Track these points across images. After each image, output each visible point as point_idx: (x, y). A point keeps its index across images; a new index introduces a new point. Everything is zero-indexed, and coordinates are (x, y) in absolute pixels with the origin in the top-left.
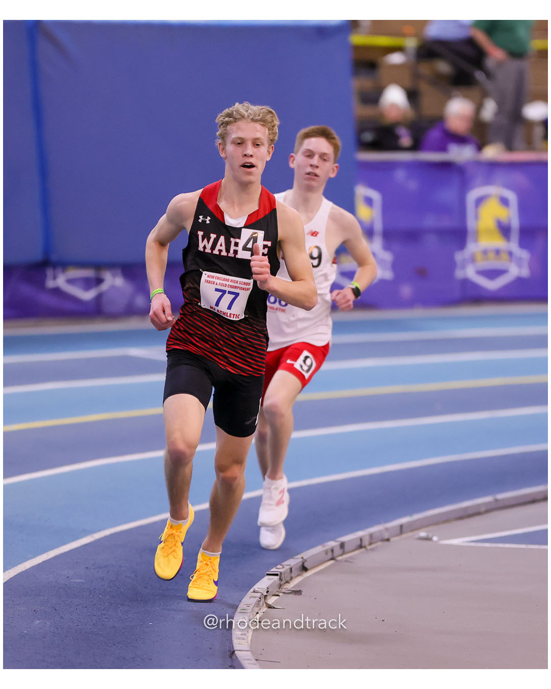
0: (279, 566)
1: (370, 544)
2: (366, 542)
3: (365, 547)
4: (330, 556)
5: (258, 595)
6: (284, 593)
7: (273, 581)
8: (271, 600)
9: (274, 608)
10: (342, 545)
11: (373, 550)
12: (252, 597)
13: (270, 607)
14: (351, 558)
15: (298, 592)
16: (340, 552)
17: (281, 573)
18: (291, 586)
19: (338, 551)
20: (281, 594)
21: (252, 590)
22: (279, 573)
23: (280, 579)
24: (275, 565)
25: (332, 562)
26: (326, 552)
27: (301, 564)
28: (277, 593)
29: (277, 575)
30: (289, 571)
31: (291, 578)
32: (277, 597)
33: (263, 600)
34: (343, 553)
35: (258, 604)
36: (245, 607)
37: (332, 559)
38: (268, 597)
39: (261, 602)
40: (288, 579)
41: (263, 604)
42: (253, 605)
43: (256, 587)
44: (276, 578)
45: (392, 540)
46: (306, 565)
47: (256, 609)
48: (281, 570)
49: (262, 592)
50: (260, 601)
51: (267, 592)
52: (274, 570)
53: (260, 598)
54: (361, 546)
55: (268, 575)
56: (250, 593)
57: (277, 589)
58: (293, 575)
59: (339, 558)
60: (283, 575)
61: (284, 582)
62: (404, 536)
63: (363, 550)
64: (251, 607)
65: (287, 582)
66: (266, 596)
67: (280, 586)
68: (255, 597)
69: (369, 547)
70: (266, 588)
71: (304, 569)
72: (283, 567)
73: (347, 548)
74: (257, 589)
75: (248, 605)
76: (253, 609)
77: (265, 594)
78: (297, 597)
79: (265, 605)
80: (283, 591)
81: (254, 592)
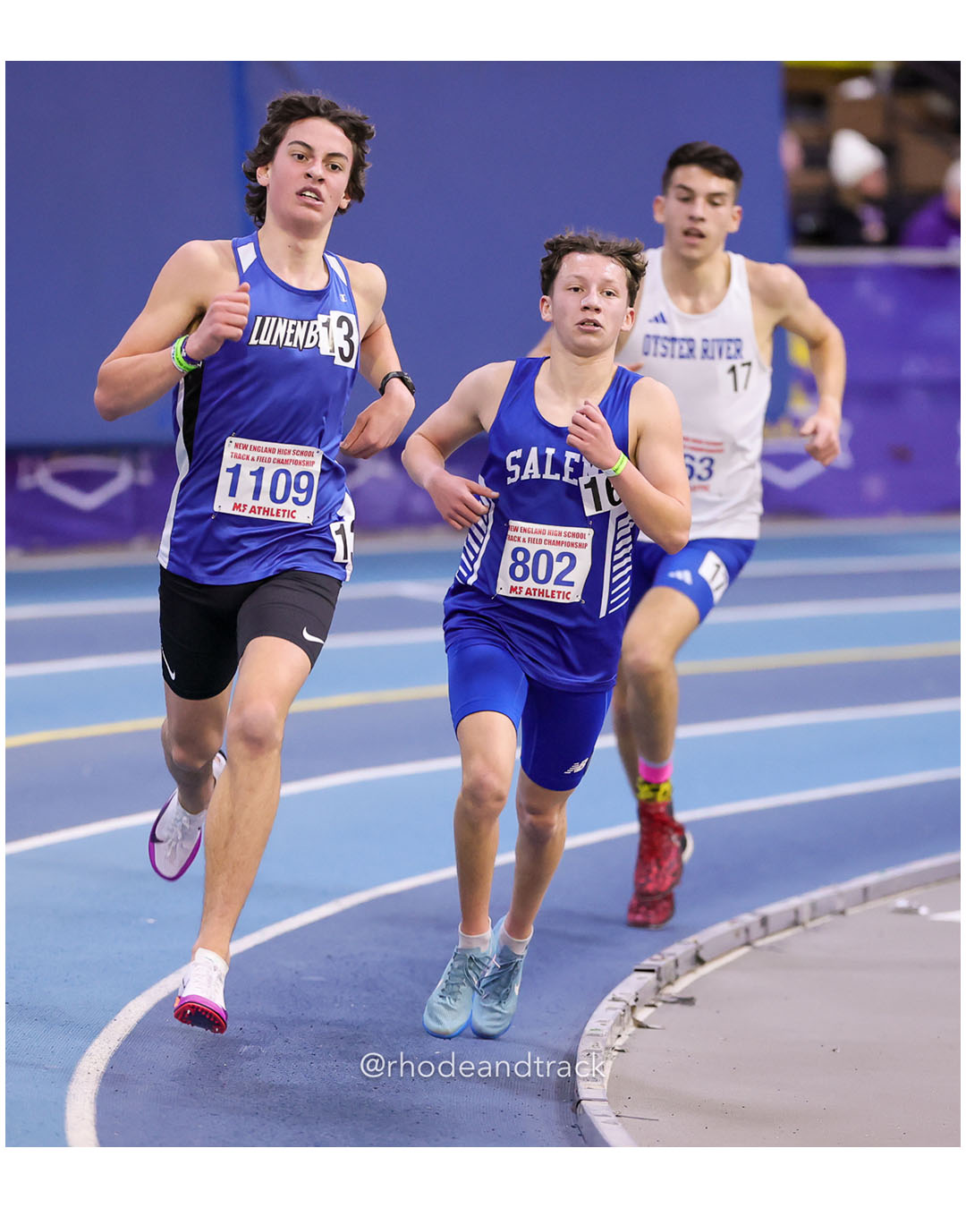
0: (656, 957)
1: (812, 919)
2: (805, 916)
3: (803, 924)
4: (743, 938)
5: (620, 1005)
6: (664, 1002)
7: (646, 981)
8: (643, 1014)
9: (648, 1027)
10: (764, 921)
11: (816, 929)
12: (609, 1008)
13: (640, 1025)
14: (780, 942)
15: (687, 1001)
16: (761, 931)
17: (660, 968)
18: (676, 989)
19: (756, 931)
20: (659, 1004)
21: (610, 996)
22: (656, 969)
23: (659, 979)
24: (649, 954)
25: (745, 950)
26: (737, 934)
27: (694, 952)
28: (653, 1003)
29: (652, 971)
30: (673, 964)
31: (677, 977)
32: (652, 1010)
33: (628, 1013)
34: (766, 935)
35: (619, 1021)
36: (598, 1025)
37: (748, 944)
38: (637, 1009)
39: (626, 1018)
40: (673, 978)
41: (628, 1020)
42: (612, 1022)
43: (617, 992)
44: (651, 976)
45: (851, 912)
46: (703, 955)
47: (617, 1030)
48: (662, 963)
49: (627, 999)
50: (624, 1015)
51: (636, 1000)
52: (647, 963)
53: (624, 1011)
54: (796, 923)
55: (637, 970)
56: (606, 1003)
57: (653, 996)
58: (679, 971)
59: (759, 943)
60: (662, 972)
61: (664, 982)
62: (872, 905)
63: (798, 930)
64: (609, 1024)
65: (670, 983)
66: (633, 1008)
67: (659, 989)
68: (616, 1009)
69: (810, 925)
70: (634, 994)
71: (699, 961)
72: (663, 958)
73: (772, 924)
74: (618, 996)
75: (603, 1023)
76: (611, 1029)
77: (632, 1003)
78: (686, 1009)
79: (631, 1022)
80: (663, 998)
81: (614, 999)
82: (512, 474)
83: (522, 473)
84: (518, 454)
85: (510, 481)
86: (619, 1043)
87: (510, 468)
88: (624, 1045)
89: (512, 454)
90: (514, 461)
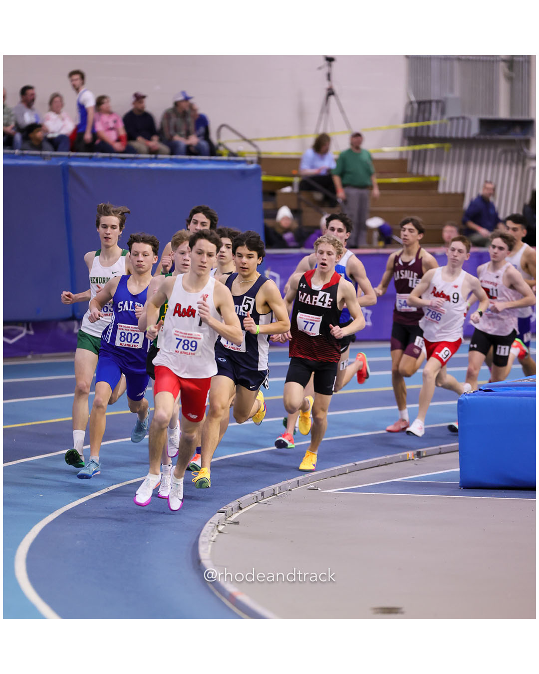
0: (225, 507)
1: (280, 493)
2: (277, 492)
4: (255, 500)
5: (213, 525)
6: (228, 524)
7: (222, 516)
8: (221, 528)
9: (223, 533)
10: (263, 494)
11: (280, 496)
12: (209, 526)
13: (220, 532)
14: (267, 501)
15: (237, 523)
18: (232, 519)
19: (260, 497)
20: (226, 524)
21: (209, 522)
23: (226, 515)
24: (222, 507)
25: (256, 504)
26: (253, 499)
27: (238, 505)
28: (224, 524)
29: (224, 512)
30: (231, 510)
31: (233, 514)
32: (224, 526)
33: (216, 527)
34: (264, 499)
35: (213, 531)
36: (206, 532)
37: (257, 502)
39: (215, 530)
40: (230, 515)
42: (210, 531)
43: (211, 520)
44: (224, 514)
45: (293, 490)
46: (241, 506)
47: (212, 534)
48: (227, 510)
49: (215, 523)
50: (214, 529)
52: (222, 509)
53: (214, 527)
54: (274, 494)
55: (218, 512)
56: (208, 524)
57: (224, 521)
58: (233, 512)
59: (261, 502)
60: (227, 512)
61: (228, 516)
62: (300, 487)
63: (275, 496)
65: (230, 517)
66: (218, 526)
67: (226, 519)
68: (211, 526)
69: (278, 495)
70: (217, 521)
71: (240, 509)
72: (227, 508)
73: (265, 495)
74: (212, 522)
75: (207, 531)
76: (210, 533)
77: (217, 524)
78: (236, 526)
79: (217, 531)
80: (228, 522)
81: (211, 523)
82: (120, 309)
83: (123, 309)
84: (122, 303)
85: (119, 311)
86: (213, 539)
87: (119, 307)
88: (215, 539)
89: (120, 303)
90: (121, 305)
